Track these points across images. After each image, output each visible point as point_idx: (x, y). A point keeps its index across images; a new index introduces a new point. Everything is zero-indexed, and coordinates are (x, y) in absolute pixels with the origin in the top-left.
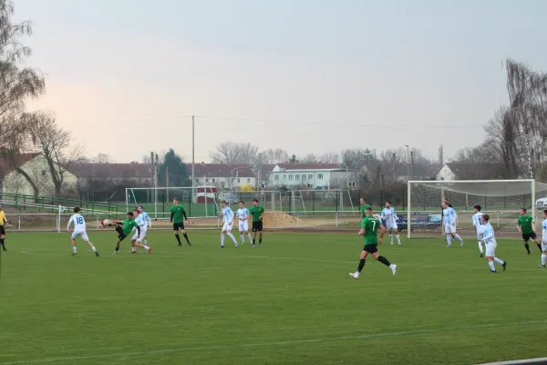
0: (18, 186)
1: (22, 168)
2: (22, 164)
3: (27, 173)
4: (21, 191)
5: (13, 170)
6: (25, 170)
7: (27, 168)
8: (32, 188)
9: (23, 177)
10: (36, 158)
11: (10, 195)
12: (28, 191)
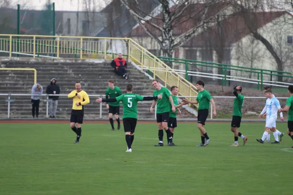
0: (253, 57)
1: (261, 31)
2: (260, 26)
3: (268, 39)
4: (257, 65)
5: (247, 34)
6: (265, 36)
7: (267, 31)
8: (274, 60)
9: (262, 46)
10: (282, 19)
11: (242, 69)
12: (268, 64)
